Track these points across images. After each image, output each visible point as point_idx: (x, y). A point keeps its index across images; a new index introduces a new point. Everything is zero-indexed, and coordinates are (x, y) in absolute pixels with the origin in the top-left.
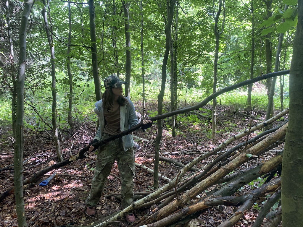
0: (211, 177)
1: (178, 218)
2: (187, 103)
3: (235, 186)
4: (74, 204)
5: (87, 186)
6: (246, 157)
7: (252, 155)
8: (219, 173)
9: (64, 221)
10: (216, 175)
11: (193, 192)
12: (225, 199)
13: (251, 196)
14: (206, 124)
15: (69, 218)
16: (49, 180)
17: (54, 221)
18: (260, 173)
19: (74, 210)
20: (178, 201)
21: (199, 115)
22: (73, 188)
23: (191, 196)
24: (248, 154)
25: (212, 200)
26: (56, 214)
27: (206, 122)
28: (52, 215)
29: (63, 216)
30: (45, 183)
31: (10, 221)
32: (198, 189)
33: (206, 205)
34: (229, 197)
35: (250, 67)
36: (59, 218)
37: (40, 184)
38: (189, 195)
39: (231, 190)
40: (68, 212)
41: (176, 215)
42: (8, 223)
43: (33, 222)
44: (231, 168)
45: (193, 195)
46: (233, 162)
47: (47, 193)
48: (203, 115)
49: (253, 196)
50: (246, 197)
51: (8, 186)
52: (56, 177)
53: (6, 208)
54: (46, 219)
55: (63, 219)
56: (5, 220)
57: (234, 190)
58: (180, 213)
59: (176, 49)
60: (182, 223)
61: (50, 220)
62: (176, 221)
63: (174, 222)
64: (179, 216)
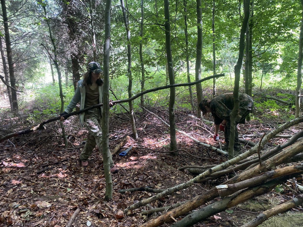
2: (263, 88)
4: (150, 172)
5: (161, 159)
9: (142, 184)
11: (279, 158)
14: (286, 109)
15: (146, 183)
16: (127, 151)
17: (134, 184)
19: (150, 177)
20: (261, 165)
21: (278, 100)
22: (148, 159)
23: (277, 162)
26: (135, 178)
27: (287, 108)
28: (131, 179)
29: (140, 181)
30: (124, 154)
31: (98, 180)
32: (285, 154)
36: (137, 182)
37: (120, 154)
38: (274, 160)
40: (145, 177)
41: (260, 177)
42: (97, 182)
43: (116, 183)
45: (279, 160)
47: (126, 162)
48: (282, 100)
51: (94, 154)
52: (133, 149)
53: (94, 171)
54: (127, 181)
55: (141, 183)
56: (94, 179)
58: (264, 176)
60: (267, 186)
61: (130, 183)
62: (260, 183)
63: (257, 185)
64: (263, 179)
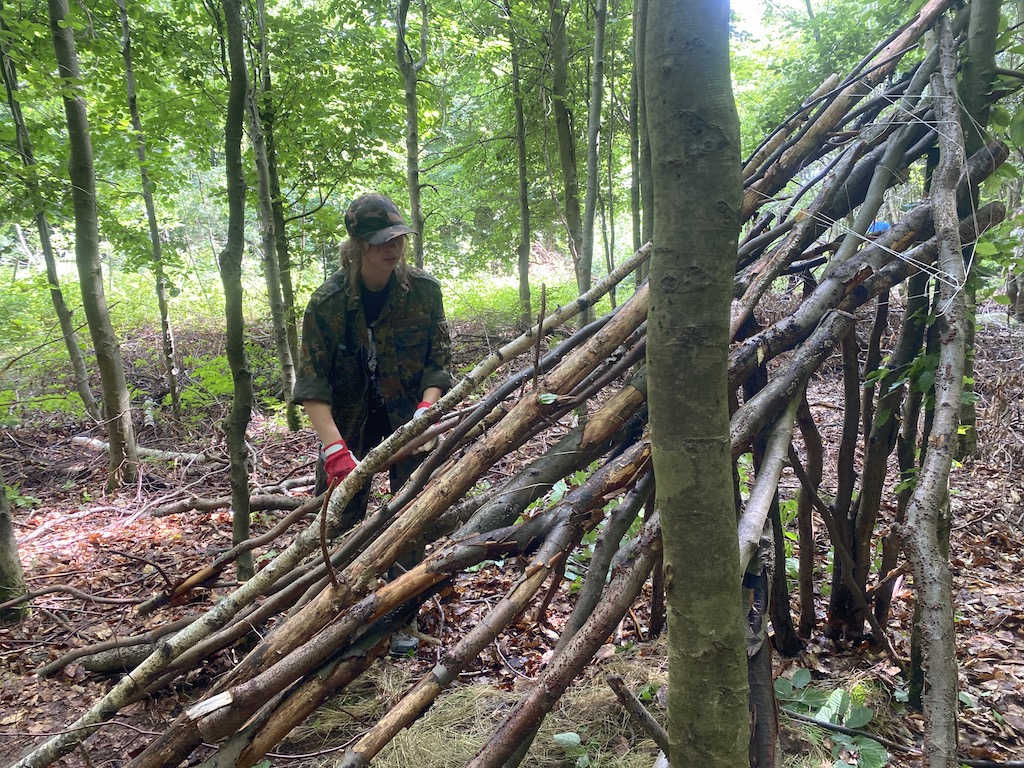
0: (440, 485)
1: (341, 637)
3: (514, 499)
6: (538, 403)
7: (555, 397)
8: (462, 469)
10: (453, 477)
11: (385, 548)
12: (489, 539)
13: (565, 510)
18: (581, 446)
20: (336, 587)
23: (380, 561)
24: (543, 396)
25: (450, 550)
32: (399, 532)
33: (431, 574)
34: (504, 530)
35: (517, 193)
38: (372, 560)
39: (506, 513)
41: (335, 629)
44: (497, 446)
45: (385, 557)
46: (502, 428)
49: (569, 511)
50: (551, 517)
57: (514, 510)
58: (346, 621)
59: (271, 123)
60: (358, 652)
62: (337, 650)
63: (328, 658)
64: (343, 631)
